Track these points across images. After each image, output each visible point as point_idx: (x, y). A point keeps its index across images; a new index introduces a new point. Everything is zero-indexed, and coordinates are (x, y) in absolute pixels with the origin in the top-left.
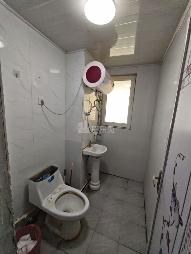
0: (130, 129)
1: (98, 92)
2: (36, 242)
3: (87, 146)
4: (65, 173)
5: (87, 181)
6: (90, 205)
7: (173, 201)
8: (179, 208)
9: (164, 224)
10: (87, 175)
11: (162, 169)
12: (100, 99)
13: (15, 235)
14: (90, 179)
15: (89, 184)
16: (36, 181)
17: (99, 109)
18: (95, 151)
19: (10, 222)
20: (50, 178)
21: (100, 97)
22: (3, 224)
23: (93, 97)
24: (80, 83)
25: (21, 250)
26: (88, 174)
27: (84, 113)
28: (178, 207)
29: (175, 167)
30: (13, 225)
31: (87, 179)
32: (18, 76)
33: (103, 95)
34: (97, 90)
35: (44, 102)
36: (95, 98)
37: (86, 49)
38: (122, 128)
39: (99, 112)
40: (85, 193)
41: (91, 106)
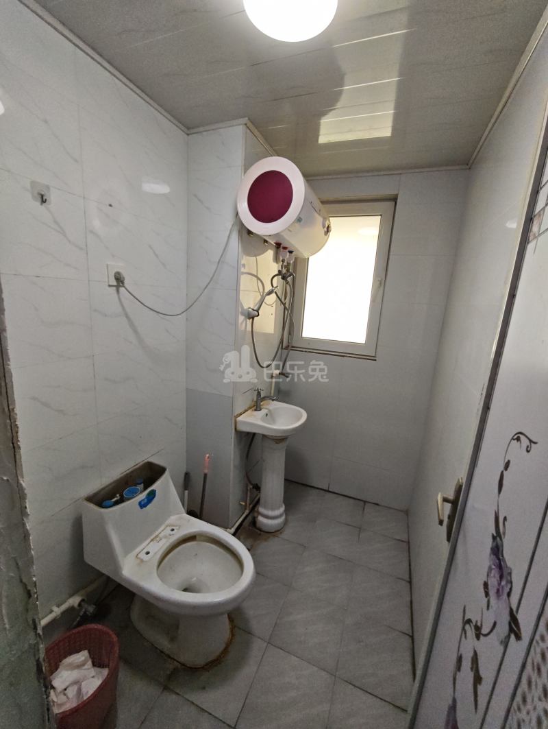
0: (373, 359)
1: (282, 249)
2: (105, 672)
3: (250, 408)
4: (186, 482)
5: (250, 505)
6: (258, 573)
7: (494, 569)
8: (511, 589)
9: (464, 629)
10: (249, 488)
11: (462, 475)
12: (288, 271)
13: (42, 655)
14: (258, 502)
15: (256, 514)
16: (104, 504)
17: (285, 299)
18: (274, 421)
19: (29, 620)
20: (143, 496)
21: (289, 264)
22: (7, 626)
23: (268, 264)
24: (229, 222)
25: (65, 694)
26: (251, 487)
27: (240, 310)
28: (509, 586)
29: (502, 472)
30: (35, 628)
31: (248, 501)
32: (46, 200)
33: (296, 259)
34: (278, 245)
35: (124, 278)
36: (275, 268)
37: (249, 119)
38: (351, 355)
39: (285, 308)
40: (242, 537)
41: (261, 290)
